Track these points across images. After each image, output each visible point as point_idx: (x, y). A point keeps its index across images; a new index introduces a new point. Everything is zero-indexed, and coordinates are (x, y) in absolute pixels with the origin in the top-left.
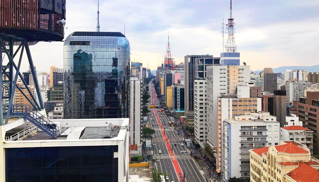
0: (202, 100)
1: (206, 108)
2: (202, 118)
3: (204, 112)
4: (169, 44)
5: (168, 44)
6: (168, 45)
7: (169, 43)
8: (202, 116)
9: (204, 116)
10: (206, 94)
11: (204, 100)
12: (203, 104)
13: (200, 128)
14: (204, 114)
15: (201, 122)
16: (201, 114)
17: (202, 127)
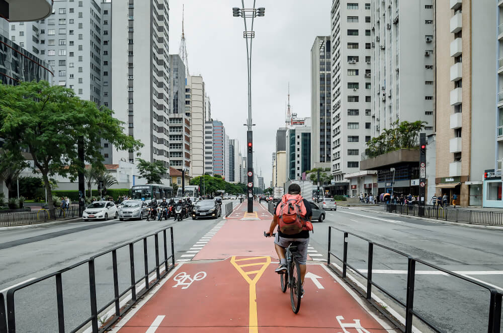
0: (355, 45)
1: (368, 71)
2: (354, 105)
3: (362, 86)
4: (289, 109)
5: (287, 107)
6: (287, 109)
7: (289, 106)
8: (356, 99)
9: (362, 99)
10: (368, 13)
11: (362, 46)
12: (357, 61)
13: (349, 137)
14: (362, 92)
15: (353, 119)
16: (351, 92)
17: (354, 133)
